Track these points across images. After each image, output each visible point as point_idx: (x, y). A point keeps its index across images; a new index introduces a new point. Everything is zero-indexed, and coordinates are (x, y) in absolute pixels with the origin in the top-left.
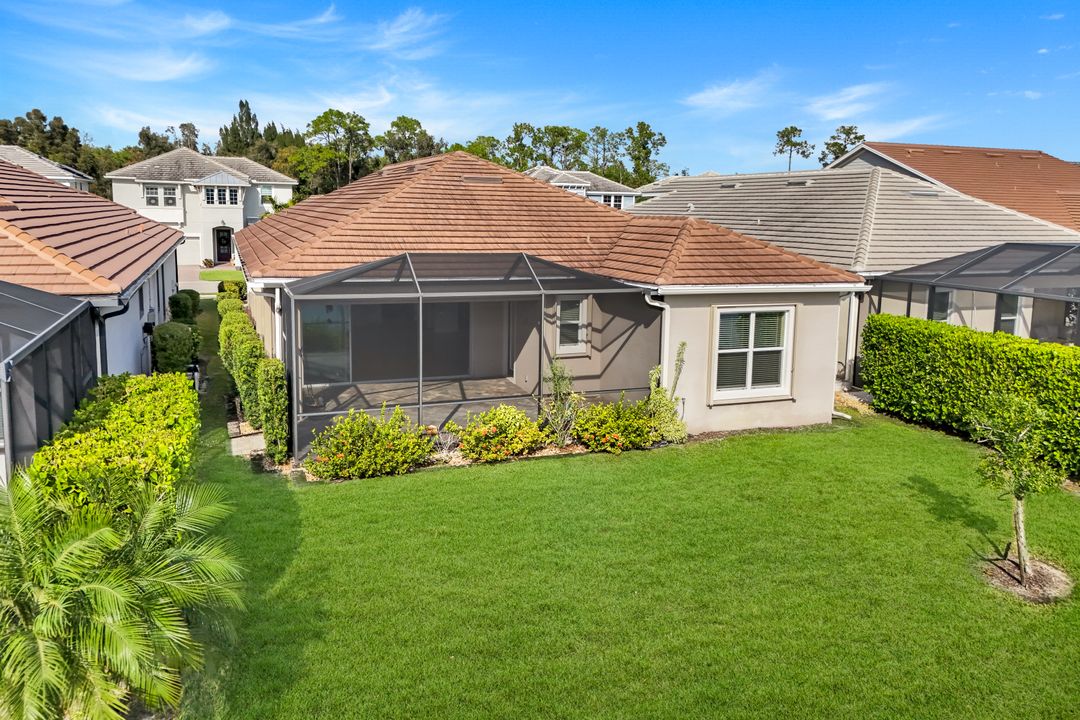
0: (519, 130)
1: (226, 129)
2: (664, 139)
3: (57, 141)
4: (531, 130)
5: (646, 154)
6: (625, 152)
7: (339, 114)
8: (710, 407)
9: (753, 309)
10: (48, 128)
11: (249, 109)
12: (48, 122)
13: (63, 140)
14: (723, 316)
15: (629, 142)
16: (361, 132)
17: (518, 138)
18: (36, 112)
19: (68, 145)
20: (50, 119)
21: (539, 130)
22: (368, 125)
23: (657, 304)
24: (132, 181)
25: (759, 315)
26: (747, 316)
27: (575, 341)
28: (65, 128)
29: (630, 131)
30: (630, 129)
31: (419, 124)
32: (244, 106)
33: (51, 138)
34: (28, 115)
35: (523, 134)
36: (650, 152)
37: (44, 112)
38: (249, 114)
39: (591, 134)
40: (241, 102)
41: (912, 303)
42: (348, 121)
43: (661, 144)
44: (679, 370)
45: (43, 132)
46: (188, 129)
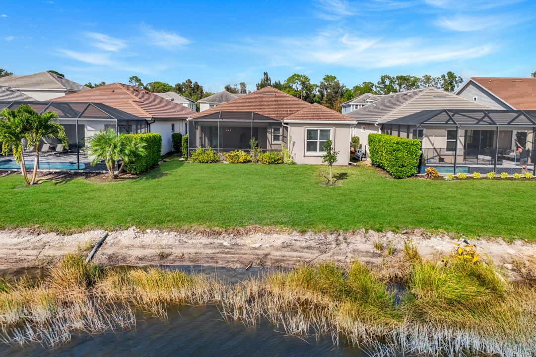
0: (383, 79)
1: (259, 84)
2: (462, 80)
3: (196, 91)
4: (390, 78)
5: (452, 87)
6: (440, 87)
7: (298, 76)
8: (304, 156)
9: (319, 128)
10: (193, 86)
11: (267, 75)
12: (193, 84)
13: (198, 90)
14: (308, 130)
15: (443, 82)
16: (307, 83)
17: (383, 82)
18: (189, 80)
19: (199, 92)
20: (193, 83)
21: (393, 78)
22: (309, 79)
23: (285, 125)
24: (206, 103)
25: (321, 130)
26: (317, 130)
27: (279, 140)
28: (198, 86)
29: (443, 76)
30: (444, 75)
31: (336, 78)
32: (265, 74)
33: (194, 90)
34: (186, 81)
35: (386, 80)
36: (454, 86)
37: (192, 80)
38: (267, 77)
39: (423, 78)
40: (265, 73)
41: (401, 133)
42: (301, 78)
43: (460, 82)
44: (293, 145)
45: (191, 87)
46: (243, 85)
